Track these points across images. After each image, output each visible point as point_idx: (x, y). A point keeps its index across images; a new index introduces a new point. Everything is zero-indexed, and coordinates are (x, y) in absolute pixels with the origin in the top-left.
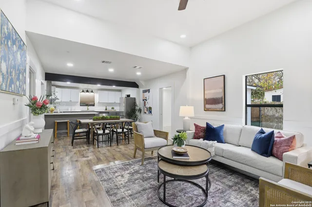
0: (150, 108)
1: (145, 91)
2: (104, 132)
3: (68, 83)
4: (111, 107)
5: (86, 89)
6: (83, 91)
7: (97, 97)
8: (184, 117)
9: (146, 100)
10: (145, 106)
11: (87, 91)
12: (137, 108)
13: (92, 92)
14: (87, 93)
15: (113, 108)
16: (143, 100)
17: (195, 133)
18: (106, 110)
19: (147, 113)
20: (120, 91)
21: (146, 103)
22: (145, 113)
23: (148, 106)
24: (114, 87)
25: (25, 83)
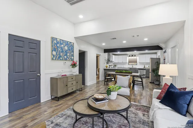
1: (164, 52)
3: (119, 53)
4: (148, 66)
6: (130, 56)
7: (138, 58)
11: (132, 56)
13: (135, 56)
18: (144, 67)
25: (73, 56)
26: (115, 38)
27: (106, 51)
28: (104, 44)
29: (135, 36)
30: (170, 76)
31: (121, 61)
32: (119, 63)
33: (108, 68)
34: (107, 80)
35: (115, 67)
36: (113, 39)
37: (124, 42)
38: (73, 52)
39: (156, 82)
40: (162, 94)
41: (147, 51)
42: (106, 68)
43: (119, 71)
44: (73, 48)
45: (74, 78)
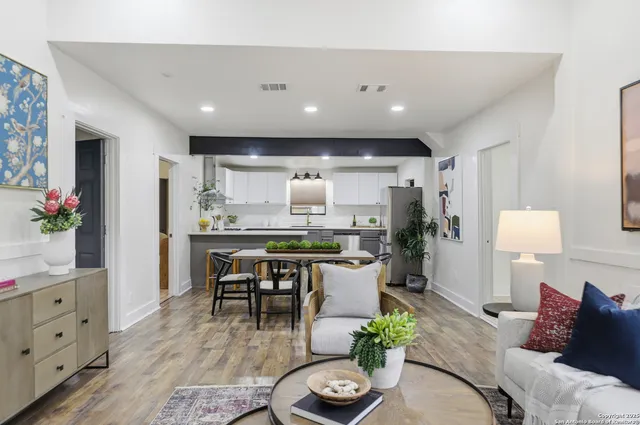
0: (456, 220)
1: (444, 167)
2: (276, 285)
3: (254, 159)
4: (369, 217)
5: (301, 169)
6: (296, 177)
7: (328, 187)
8: (518, 255)
9: (446, 193)
10: (444, 212)
11: (307, 176)
12: (427, 220)
13: (318, 177)
14: (307, 182)
15: (372, 221)
16: (441, 195)
17: (536, 323)
18: (354, 224)
19: (449, 235)
20: (394, 169)
21: (447, 204)
22: (445, 236)
23: (451, 213)
24: (368, 158)
25: (45, 162)
26: (283, 87)
27: (201, 145)
28: (207, 109)
29: (372, 88)
30: (538, 256)
31: (257, 199)
32: (248, 208)
33: (209, 232)
34: (223, 292)
35: (232, 226)
36: (275, 87)
37: (311, 109)
38: (43, 132)
39: (413, 281)
40: (552, 328)
41: (368, 159)
42: (197, 232)
43: (283, 243)
44: (45, 108)
45: (69, 299)
